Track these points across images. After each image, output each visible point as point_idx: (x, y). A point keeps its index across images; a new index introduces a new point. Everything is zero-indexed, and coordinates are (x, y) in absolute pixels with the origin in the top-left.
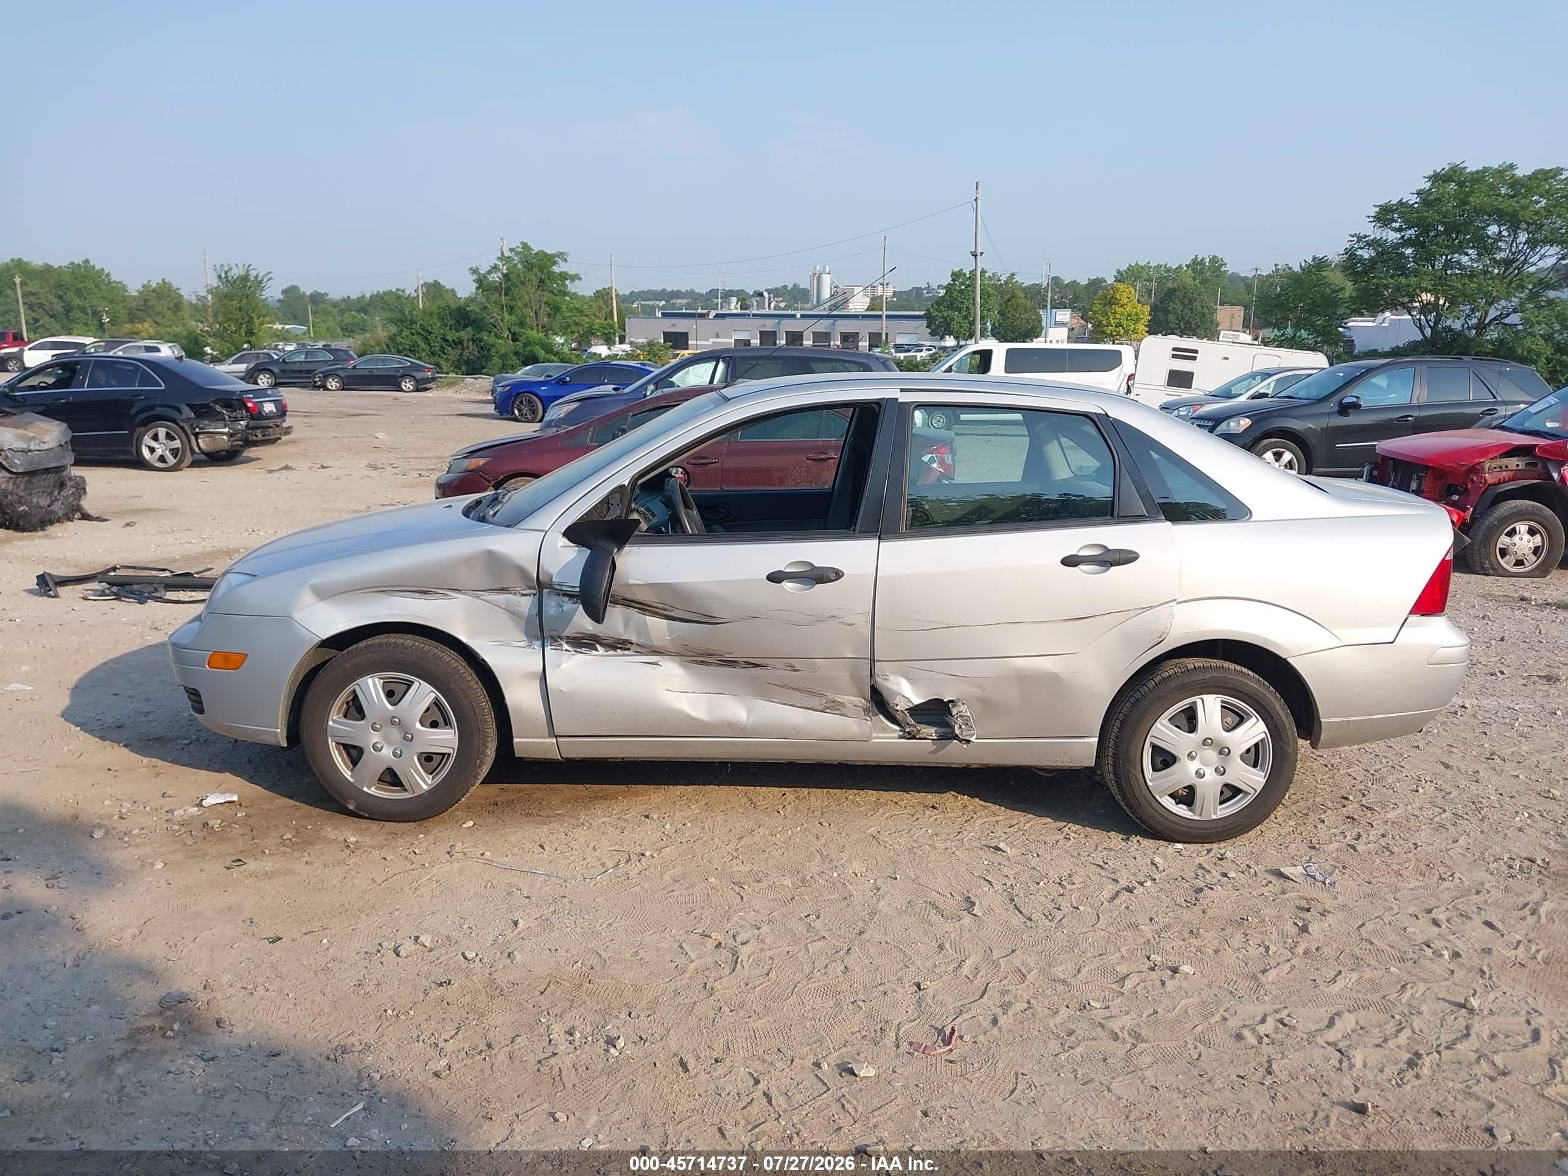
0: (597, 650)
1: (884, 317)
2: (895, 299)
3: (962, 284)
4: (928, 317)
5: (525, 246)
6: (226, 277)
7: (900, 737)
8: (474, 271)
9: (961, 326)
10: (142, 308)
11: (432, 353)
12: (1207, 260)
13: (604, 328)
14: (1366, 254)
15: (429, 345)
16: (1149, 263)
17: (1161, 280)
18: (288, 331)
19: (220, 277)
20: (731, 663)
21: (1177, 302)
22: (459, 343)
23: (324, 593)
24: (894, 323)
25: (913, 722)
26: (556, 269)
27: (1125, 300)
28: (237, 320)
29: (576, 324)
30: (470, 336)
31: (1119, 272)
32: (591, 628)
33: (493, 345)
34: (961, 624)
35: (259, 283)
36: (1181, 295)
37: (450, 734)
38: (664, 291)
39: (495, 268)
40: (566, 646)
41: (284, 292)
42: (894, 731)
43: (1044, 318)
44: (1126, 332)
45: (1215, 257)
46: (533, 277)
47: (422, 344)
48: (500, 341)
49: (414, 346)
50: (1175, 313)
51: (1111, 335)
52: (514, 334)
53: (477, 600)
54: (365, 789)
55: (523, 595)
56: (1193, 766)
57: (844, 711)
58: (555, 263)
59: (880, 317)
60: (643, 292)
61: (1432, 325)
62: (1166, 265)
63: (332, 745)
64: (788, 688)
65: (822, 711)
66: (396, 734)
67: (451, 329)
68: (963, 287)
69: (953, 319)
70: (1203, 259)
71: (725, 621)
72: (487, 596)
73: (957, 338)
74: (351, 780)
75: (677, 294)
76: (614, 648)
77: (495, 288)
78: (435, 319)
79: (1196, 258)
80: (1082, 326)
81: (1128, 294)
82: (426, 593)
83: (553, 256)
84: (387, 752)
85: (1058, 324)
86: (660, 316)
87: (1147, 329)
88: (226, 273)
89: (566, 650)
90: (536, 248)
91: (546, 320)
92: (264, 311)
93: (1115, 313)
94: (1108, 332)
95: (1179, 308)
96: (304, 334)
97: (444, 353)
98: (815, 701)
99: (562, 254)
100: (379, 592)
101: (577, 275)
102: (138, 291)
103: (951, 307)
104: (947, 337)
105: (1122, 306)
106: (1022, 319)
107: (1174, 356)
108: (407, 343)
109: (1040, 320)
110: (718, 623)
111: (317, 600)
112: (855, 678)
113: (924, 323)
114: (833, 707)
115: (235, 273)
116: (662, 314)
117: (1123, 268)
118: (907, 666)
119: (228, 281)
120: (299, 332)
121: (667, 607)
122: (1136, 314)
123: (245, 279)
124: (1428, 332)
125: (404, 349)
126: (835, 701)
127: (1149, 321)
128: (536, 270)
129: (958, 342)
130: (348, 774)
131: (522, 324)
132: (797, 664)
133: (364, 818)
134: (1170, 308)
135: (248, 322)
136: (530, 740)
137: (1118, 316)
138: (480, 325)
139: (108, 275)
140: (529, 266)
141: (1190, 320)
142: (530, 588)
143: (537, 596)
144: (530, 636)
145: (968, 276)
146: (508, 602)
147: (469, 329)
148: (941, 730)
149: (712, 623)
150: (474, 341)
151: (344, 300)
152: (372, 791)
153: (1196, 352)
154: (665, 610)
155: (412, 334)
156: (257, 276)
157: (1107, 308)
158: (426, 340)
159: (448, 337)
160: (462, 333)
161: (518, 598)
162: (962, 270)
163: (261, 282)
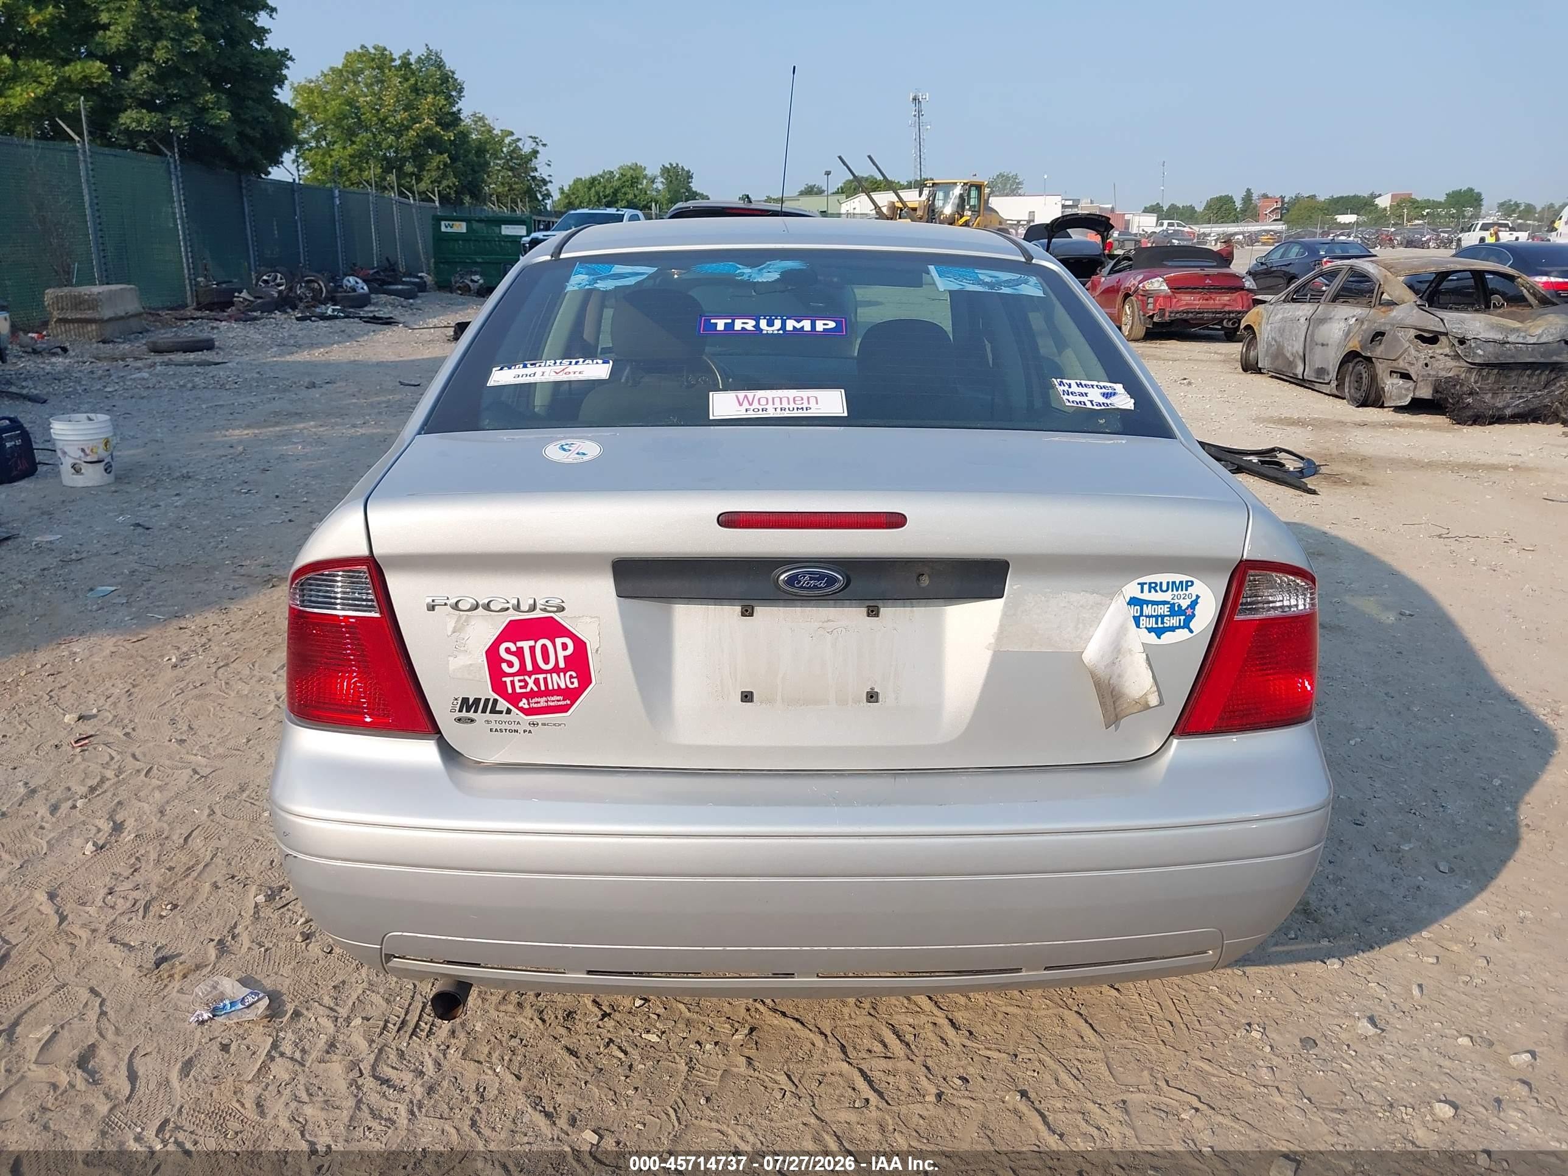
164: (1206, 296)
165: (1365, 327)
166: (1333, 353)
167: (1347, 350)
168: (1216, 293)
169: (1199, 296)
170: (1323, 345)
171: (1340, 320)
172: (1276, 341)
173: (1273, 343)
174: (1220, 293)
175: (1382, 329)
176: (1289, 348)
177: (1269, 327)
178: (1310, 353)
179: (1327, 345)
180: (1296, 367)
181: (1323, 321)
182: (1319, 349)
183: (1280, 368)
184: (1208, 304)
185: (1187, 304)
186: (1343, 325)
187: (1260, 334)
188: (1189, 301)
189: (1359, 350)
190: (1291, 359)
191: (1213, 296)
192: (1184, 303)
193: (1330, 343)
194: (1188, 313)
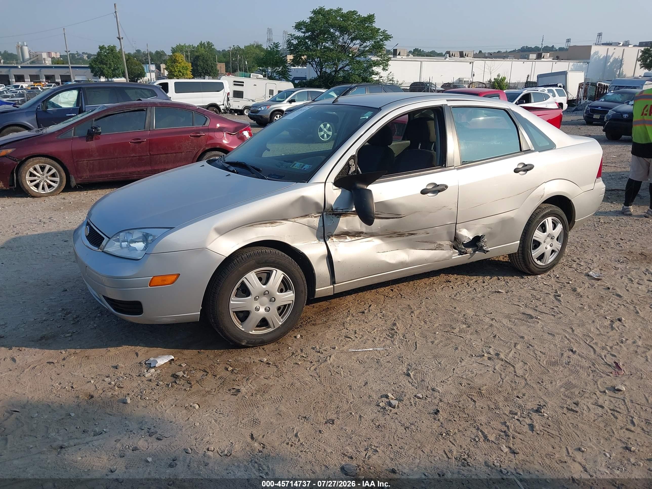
0: (347, 239)
1: (70, 68)
2: (61, 59)
3: (105, 52)
4: (91, 67)
7: (459, 255)
9: (108, 72)
12: (206, 43)
14: (295, 42)
16: (185, 44)
17: (192, 52)
20: (402, 235)
21: (201, 61)
23: (222, 232)
24: (74, 70)
25: (464, 248)
27: (180, 61)
31: (173, 48)
32: (346, 229)
34: (486, 202)
36: (202, 58)
37: (291, 294)
40: (335, 240)
43: (145, 68)
44: (183, 74)
45: (209, 42)
50: (201, 66)
51: (177, 76)
53: (295, 223)
54: (250, 332)
55: (315, 217)
56: (545, 245)
57: (443, 248)
59: (68, 67)
61: (320, 70)
62: (192, 45)
63: (231, 313)
64: (423, 242)
65: (435, 250)
66: (265, 299)
68: (106, 54)
69: (104, 69)
70: (204, 43)
71: (404, 216)
72: (299, 220)
73: (106, 77)
74: (243, 329)
76: (354, 236)
79: (201, 43)
80: (159, 72)
81: (181, 57)
82: (271, 223)
84: (262, 310)
85: (150, 71)
87: (191, 73)
93: (177, 66)
94: (176, 75)
95: (202, 64)
98: (433, 246)
103: (102, 62)
104: (102, 77)
105: (180, 63)
106: (135, 69)
107: (235, 85)
109: (144, 70)
110: (401, 217)
111: (218, 236)
112: (449, 233)
113: (89, 70)
114: (439, 247)
117: (174, 46)
118: (467, 224)
121: (379, 213)
122: (186, 67)
124: (319, 73)
126: (440, 244)
127: (192, 70)
129: (108, 79)
130: (240, 327)
132: (429, 230)
133: (249, 347)
134: (198, 64)
136: (323, 288)
137: (178, 68)
141: (207, 69)
142: (319, 213)
143: (322, 217)
144: (319, 238)
145: (107, 48)
146: (308, 221)
148: (473, 249)
149: (399, 218)
152: (254, 332)
153: (243, 82)
154: (378, 214)
157: (173, 64)
161: (314, 219)
162: (104, 45)
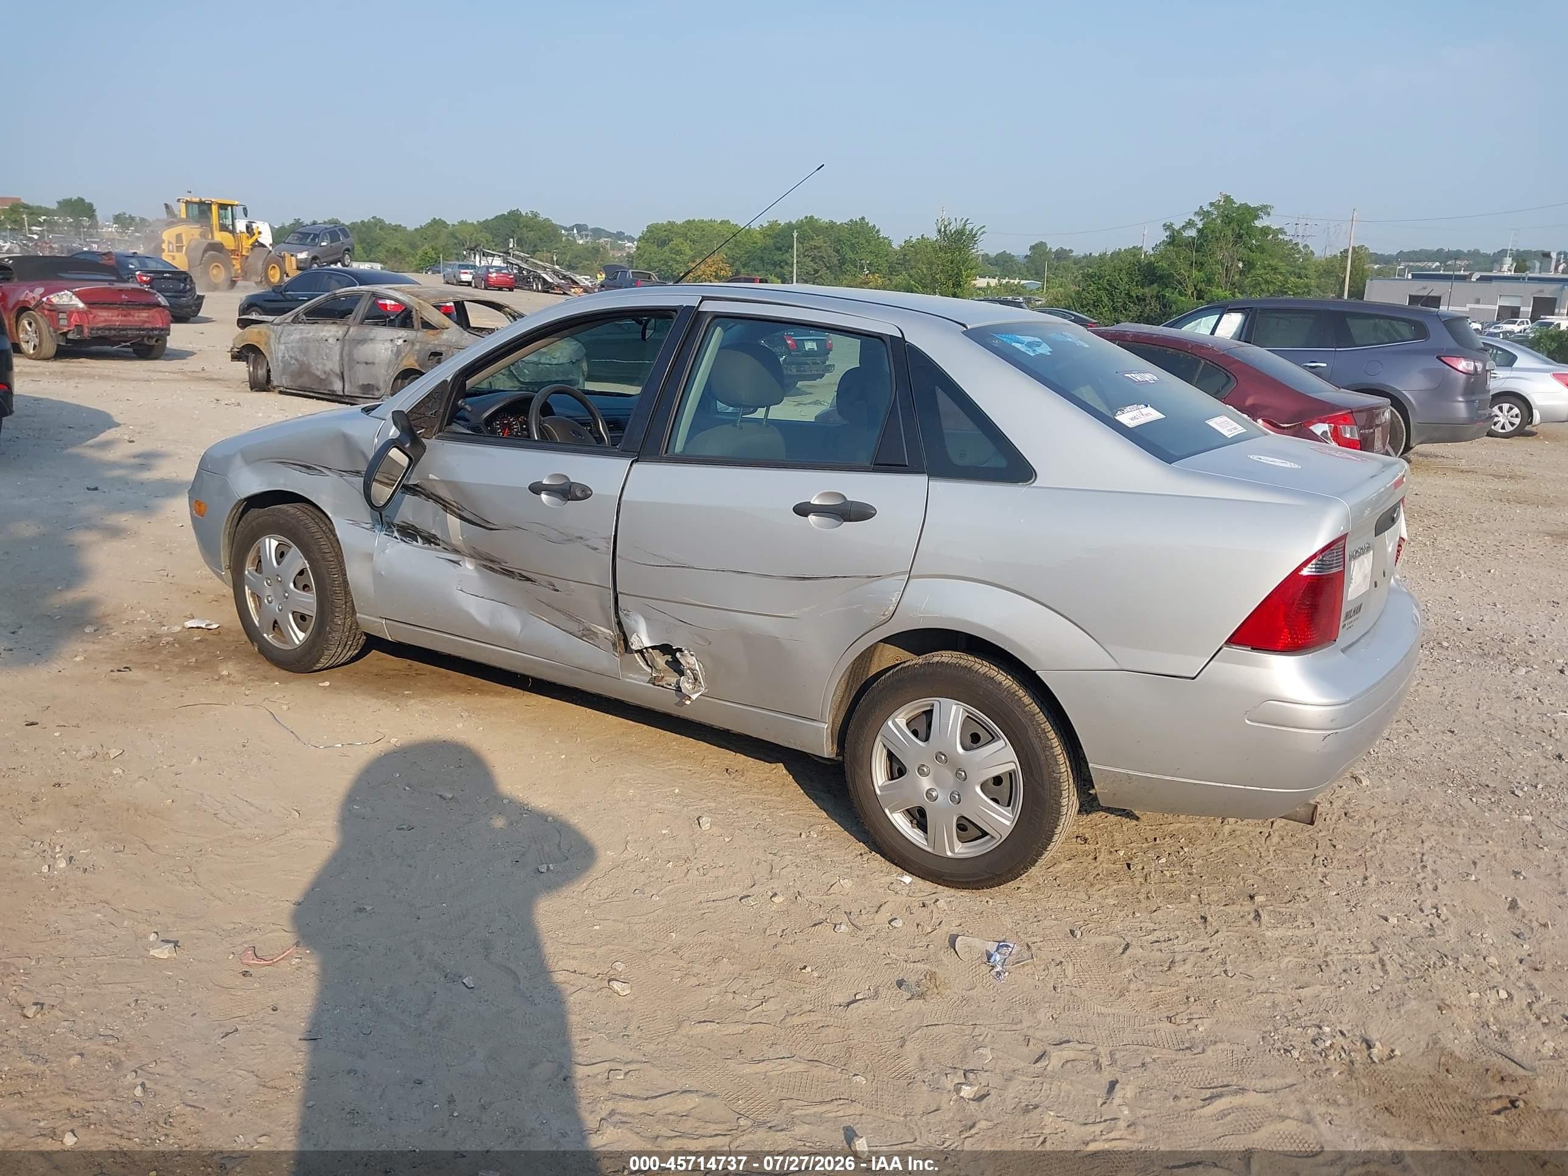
0: (417, 542)
5: (1228, 199)
6: (945, 231)
7: (650, 681)
8: (1168, 227)
10: (901, 262)
11: (1114, 308)
13: (1296, 287)
15: (1113, 301)
18: (1023, 286)
19: (940, 231)
20: (509, 573)
22: (1140, 299)
23: (249, 460)
26: (1258, 223)
28: (948, 272)
29: (1267, 282)
30: (1155, 293)
32: (410, 518)
33: (1175, 303)
34: (691, 565)
35: (973, 236)
37: (309, 598)
38: (1440, 251)
39: (1190, 224)
40: (396, 534)
41: (1032, 248)
42: (646, 673)
46: (1230, 233)
47: (1105, 299)
48: (1183, 298)
49: (1097, 301)
52: (1200, 291)
53: (341, 479)
54: (265, 635)
56: (926, 783)
57: (597, 642)
58: (1257, 217)
60: (1414, 252)
64: (553, 608)
65: (580, 638)
66: (280, 591)
67: (1137, 285)
71: (493, 527)
72: (347, 477)
75: (1457, 255)
76: (429, 542)
77: (1190, 244)
78: (1123, 275)
82: (308, 468)
83: (1256, 209)
84: (274, 605)
86: (1410, 276)
88: (945, 227)
89: (396, 538)
90: (1239, 201)
91: (1237, 277)
92: (973, 264)
96: (1038, 289)
97: (1126, 310)
98: (574, 627)
99: (1266, 207)
100: (280, 462)
101: (1280, 229)
102: (900, 246)
108: (1091, 298)
110: (492, 529)
111: (242, 462)
112: (603, 609)
114: (587, 634)
115: (953, 228)
116: (1413, 275)
118: (644, 604)
119: (945, 234)
120: (1034, 288)
121: (459, 506)
123: (960, 233)
125: (1088, 304)
126: (590, 630)
128: (1234, 225)
131: (1209, 281)
132: (558, 584)
135: (957, 274)
136: (367, 617)
138: (1167, 281)
139: (878, 231)
140: (1227, 220)
144: (372, 519)
147: (1155, 285)
149: (488, 528)
150: (1158, 297)
151: (1085, 257)
152: (268, 637)
154: (458, 509)
155: (1099, 289)
156: (972, 229)
158: (1111, 295)
159: (1133, 294)
160: (1146, 290)
163: (974, 236)
164: (125, 312)
165: (417, 347)
166: (383, 371)
167: (401, 368)
168: (134, 309)
169: (116, 312)
170: (366, 363)
171: (384, 341)
172: (296, 360)
173: (293, 361)
174: (138, 309)
175: (438, 350)
176: (319, 367)
177: (282, 347)
178: (349, 370)
179: (373, 363)
180: (331, 383)
181: (363, 341)
182: (361, 368)
183: (308, 385)
184: (128, 321)
185: (105, 321)
186: (388, 345)
187: (271, 353)
188: (106, 317)
189: (418, 368)
190: (323, 377)
191: (132, 312)
192: (103, 319)
193: (376, 361)
194: (110, 329)
